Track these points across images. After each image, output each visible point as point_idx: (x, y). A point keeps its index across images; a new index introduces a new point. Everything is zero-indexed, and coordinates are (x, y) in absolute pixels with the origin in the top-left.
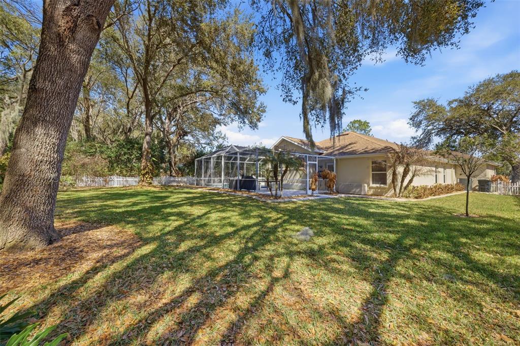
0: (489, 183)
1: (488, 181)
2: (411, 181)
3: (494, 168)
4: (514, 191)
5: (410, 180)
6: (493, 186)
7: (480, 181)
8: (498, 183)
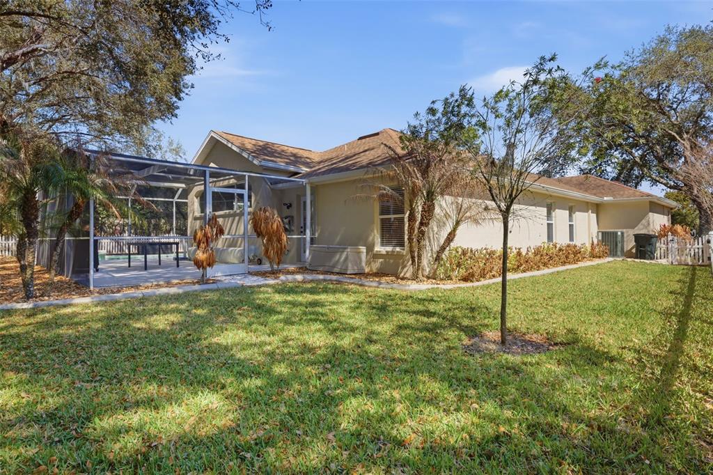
0: (654, 240)
1: (654, 236)
2: (450, 238)
3: (666, 211)
4: (694, 255)
5: (450, 234)
6: (660, 246)
7: (637, 237)
8: (669, 239)
